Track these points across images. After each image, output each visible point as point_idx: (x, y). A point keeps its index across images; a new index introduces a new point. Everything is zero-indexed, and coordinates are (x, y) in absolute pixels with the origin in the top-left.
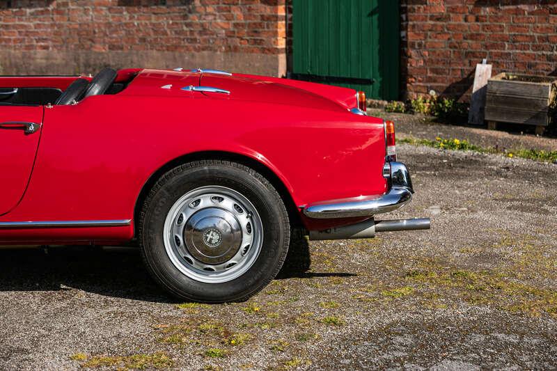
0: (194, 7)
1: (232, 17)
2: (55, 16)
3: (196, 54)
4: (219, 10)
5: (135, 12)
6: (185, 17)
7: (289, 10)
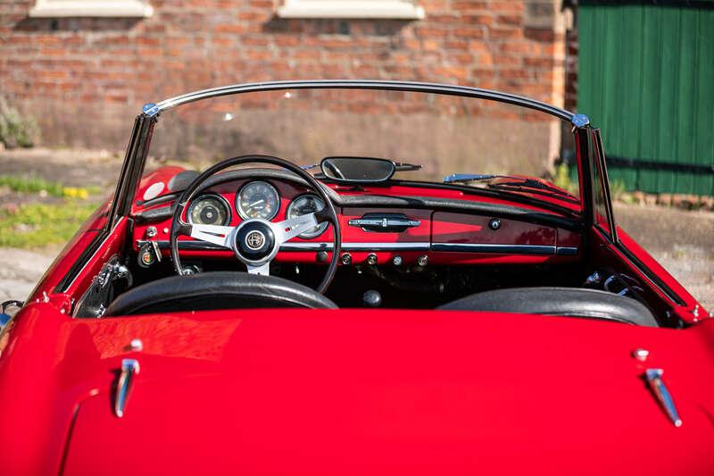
0: (402, 41)
1: (471, 60)
2: (141, 48)
3: (404, 118)
4: (448, 46)
5: (289, 44)
6: (384, 56)
7: (571, 51)
